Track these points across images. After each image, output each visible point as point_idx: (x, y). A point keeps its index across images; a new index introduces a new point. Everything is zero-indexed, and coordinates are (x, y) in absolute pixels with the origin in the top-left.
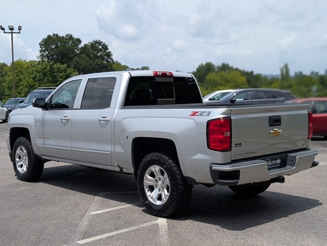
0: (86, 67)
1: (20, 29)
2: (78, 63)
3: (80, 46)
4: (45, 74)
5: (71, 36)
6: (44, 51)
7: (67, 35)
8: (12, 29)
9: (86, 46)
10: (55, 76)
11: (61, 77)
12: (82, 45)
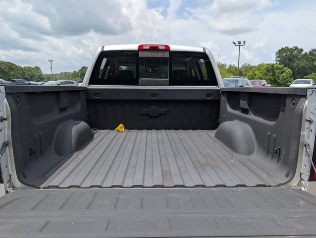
0: (303, 67)
1: (244, 42)
2: (298, 64)
3: (302, 53)
4: (268, 71)
5: (297, 47)
6: (278, 57)
7: (294, 47)
8: (240, 43)
9: (306, 53)
10: (274, 72)
11: (278, 73)
12: (303, 53)
